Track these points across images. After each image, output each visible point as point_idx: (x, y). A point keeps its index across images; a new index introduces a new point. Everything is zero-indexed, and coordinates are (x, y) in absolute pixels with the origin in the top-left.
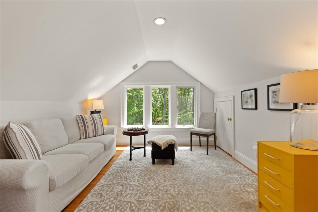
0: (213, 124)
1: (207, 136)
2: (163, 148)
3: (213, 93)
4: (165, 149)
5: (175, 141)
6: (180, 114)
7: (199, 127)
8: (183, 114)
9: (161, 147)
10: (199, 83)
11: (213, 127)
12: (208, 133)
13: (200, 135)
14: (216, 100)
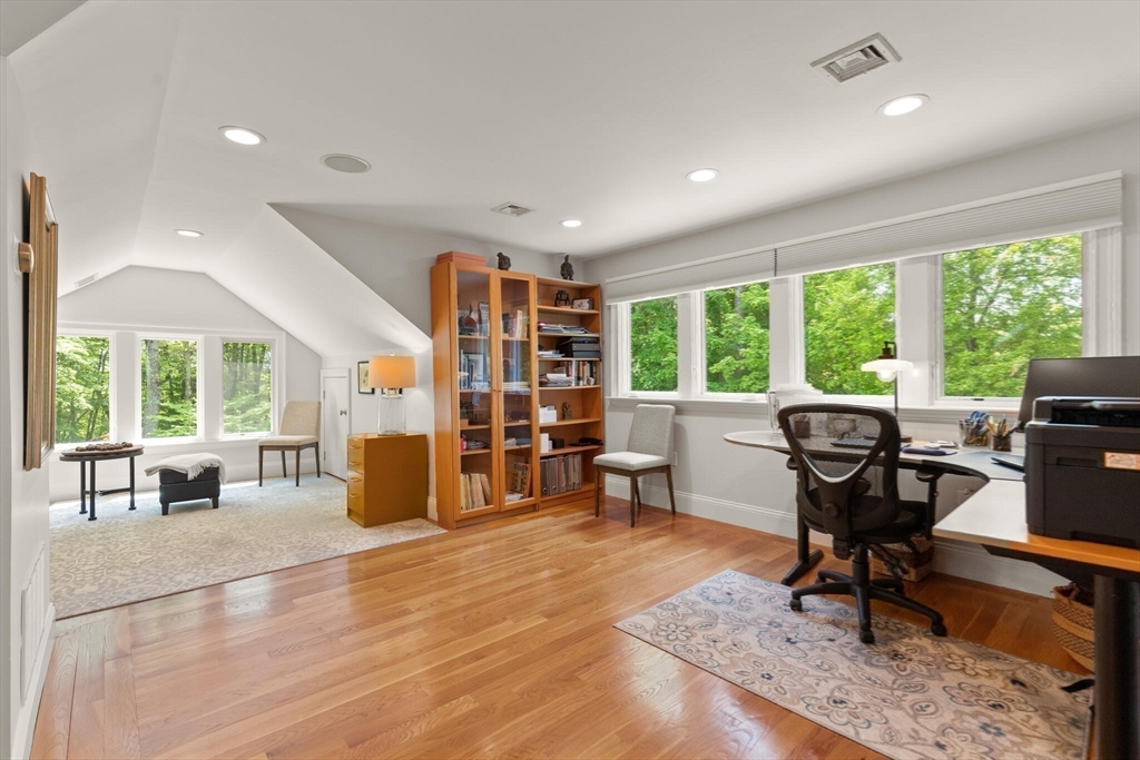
0: (314, 425)
1: (298, 448)
2: (190, 477)
3: (317, 359)
4: (195, 480)
5: (220, 463)
6: (231, 411)
7: (281, 434)
8: (244, 409)
9: (187, 475)
10: (284, 335)
11: (314, 430)
12: (299, 442)
13: (283, 448)
14: (323, 373)
